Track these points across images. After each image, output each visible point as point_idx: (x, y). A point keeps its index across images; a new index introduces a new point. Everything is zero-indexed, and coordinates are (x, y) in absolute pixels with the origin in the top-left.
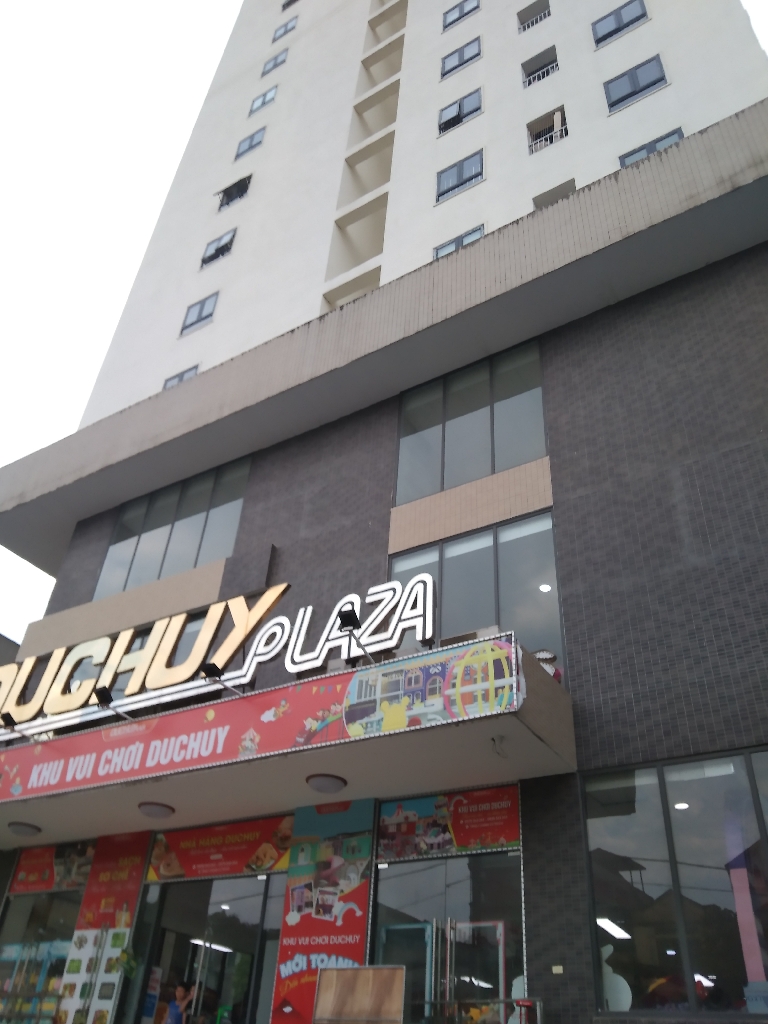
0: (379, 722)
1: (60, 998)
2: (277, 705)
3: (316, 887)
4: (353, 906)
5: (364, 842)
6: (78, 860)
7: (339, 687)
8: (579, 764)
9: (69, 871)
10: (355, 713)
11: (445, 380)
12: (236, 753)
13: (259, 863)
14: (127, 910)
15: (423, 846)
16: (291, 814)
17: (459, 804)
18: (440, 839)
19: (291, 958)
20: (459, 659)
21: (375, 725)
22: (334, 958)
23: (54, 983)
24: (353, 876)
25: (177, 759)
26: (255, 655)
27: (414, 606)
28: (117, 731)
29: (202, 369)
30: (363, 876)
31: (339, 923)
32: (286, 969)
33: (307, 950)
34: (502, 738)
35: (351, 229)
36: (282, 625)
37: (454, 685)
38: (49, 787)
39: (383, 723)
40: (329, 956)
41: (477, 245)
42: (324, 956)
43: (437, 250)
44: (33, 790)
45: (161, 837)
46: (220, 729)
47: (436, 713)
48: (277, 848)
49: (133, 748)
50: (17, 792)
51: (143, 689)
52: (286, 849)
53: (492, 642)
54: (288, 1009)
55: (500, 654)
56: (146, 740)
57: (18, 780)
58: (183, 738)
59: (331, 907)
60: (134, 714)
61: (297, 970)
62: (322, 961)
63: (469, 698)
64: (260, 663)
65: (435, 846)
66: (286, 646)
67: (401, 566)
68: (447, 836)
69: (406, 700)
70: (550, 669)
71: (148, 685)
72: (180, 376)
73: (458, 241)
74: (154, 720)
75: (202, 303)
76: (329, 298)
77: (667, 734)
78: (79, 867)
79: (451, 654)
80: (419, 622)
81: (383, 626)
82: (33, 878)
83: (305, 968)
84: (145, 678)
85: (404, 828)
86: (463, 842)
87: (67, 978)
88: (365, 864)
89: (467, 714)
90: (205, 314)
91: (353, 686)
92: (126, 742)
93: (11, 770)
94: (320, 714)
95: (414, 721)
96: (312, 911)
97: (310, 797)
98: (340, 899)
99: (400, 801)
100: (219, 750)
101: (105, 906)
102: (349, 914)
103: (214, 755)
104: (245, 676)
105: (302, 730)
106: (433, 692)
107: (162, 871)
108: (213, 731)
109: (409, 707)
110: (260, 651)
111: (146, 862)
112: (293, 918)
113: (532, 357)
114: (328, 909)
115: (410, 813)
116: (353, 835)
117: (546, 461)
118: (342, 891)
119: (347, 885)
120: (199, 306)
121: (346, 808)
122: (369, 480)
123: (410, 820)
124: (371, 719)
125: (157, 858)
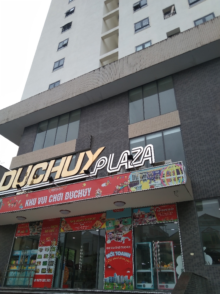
1: (36, 265)
2: (106, 182)
3: (115, 233)
4: (128, 238)
5: (129, 220)
6: (37, 227)
7: (126, 177)
8: (194, 198)
9: (34, 230)
10: (132, 185)
11: (142, 87)
12: (95, 196)
13: (96, 227)
14: (55, 241)
17: (157, 209)
18: (152, 219)
19: (109, 253)
20: (165, 169)
21: (139, 188)
24: (126, 229)
25: (75, 197)
27: (148, 154)
28: (53, 189)
32: (108, 256)
33: (114, 250)
34: (177, 191)
35: (106, 40)
40: (121, 252)
42: (119, 252)
43: (137, 47)
45: (63, 219)
46: (88, 189)
47: (158, 184)
49: (60, 194)
50: (21, 208)
51: (60, 177)
53: (175, 164)
54: (110, 267)
55: (178, 168)
56: (64, 192)
57: (21, 204)
58: (77, 191)
61: (112, 256)
64: (98, 170)
65: (151, 221)
66: (107, 165)
67: (133, 142)
68: (155, 218)
69: (148, 181)
71: (62, 176)
72: (54, 84)
73: (143, 45)
76: (101, 61)
80: (150, 158)
81: (139, 159)
82: (22, 232)
83: (114, 255)
85: (141, 216)
87: (38, 260)
88: (130, 226)
90: (60, 65)
91: (130, 176)
92: (57, 193)
93: (19, 201)
94: (121, 184)
95: (152, 186)
96: (114, 239)
98: (123, 236)
99: (139, 208)
100: (89, 195)
102: (126, 240)
103: (87, 196)
104: (94, 173)
105: (116, 189)
106: (157, 178)
108: (86, 189)
109: (150, 183)
110: (98, 166)
111: (59, 227)
112: (109, 242)
113: (170, 81)
114: (120, 239)
115: (142, 212)
116: (125, 218)
117: (177, 111)
118: (124, 234)
119: (125, 232)
120: (58, 62)
121: (122, 211)
122: (120, 116)
123: (143, 214)
124: (138, 186)
125: (64, 225)
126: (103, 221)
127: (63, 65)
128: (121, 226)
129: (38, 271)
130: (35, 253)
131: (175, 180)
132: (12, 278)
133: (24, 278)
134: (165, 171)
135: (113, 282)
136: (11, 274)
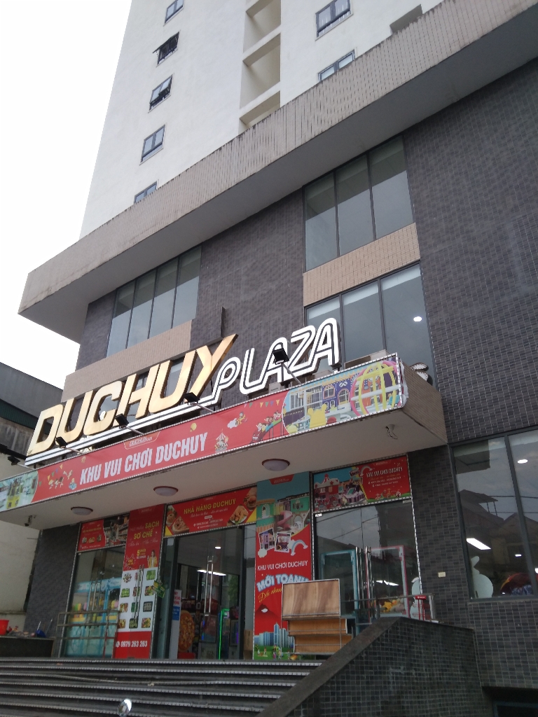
0: (308, 422)
1: (119, 612)
2: (238, 417)
3: (276, 531)
4: (301, 542)
5: (305, 500)
6: (119, 527)
7: (278, 402)
8: (449, 439)
9: (114, 535)
10: (290, 419)
11: (335, 173)
12: (213, 450)
13: (237, 520)
14: (154, 556)
15: (345, 501)
16: (255, 486)
17: (366, 471)
18: (355, 495)
19: (264, 578)
20: (359, 375)
21: (305, 424)
22: (291, 576)
23: (114, 603)
24: (299, 523)
25: (175, 457)
26: (219, 385)
27: (325, 342)
28: (133, 442)
29: (159, 185)
30: (306, 523)
31: (293, 554)
32: (261, 586)
33: (274, 573)
34: (393, 426)
35: (256, 66)
36: (234, 363)
37: (357, 394)
38: (94, 483)
39: (311, 423)
40: (289, 576)
41: (350, 67)
42: (285, 576)
43: (321, 74)
44: (84, 486)
45: (170, 507)
46: (201, 435)
47: (346, 413)
48: (248, 508)
49: (145, 452)
50: (73, 487)
51: (147, 413)
52: (253, 509)
53: (382, 361)
54: (265, 610)
55: (388, 369)
56: (154, 446)
57: (73, 480)
58: (178, 443)
59: (287, 543)
60: (143, 430)
61: (268, 585)
62: (284, 579)
63: (368, 402)
64: (223, 390)
65: (353, 500)
66: (239, 377)
67: (314, 314)
68: (360, 493)
69: (324, 407)
70: (424, 376)
71: (151, 410)
72: (145, 192)
73: (336, 65)
74: (157, 433)
75: (154, 135)
76: (244, 120)
77: (511, 413)
78: (120, 531)
79: (354, 372)
80: (329, 353)
81: (305, 357)
82: (91, 541)
83: (273, 583)
84: (148, 406)
85: (330, 490)
86: (371, 497)
87: (122, 600)
88: (306, 514)
89: (368, 413)
90: (156, 144)
91: (287, 400)
92: (140, 449)
93: (68, 474)
94: (267, 420)
95: (331, 420)
96: (275, 547)
97: (266, 474)
98: (292, 539)
99: (326, 472)
100: (202, 449)
101: (140, 554)
102: (299, 548)
103: (199, 452)
104: (214, 399)
105: (256, 432)
106: (343, 399)
107: (174, 529)
108: (197, 437)
109: (327, 411)
110: (223, 380)
111: (163, 525)
112: (263, 553)
113: (398, 149)
114: (284, 545)
115: (333, 480)
116: (296, 496)
117: (414, 226)
118: (293, 533)
119: (296, 529)
120: (152, 138)
121: (290, 480)
122: (286, 254)
123: (334, 484)
124: (302, 421)
125: (170, 521)
126: (251, 506)
127: (161, 144)
128: (288, 515)
129: (123, 623)
130: (117, 585)
131: (380, 400)
132: (77, 641)
133: (98, 640)
134: (359, 380)
135: (272, 644)
136: (75, 632)
